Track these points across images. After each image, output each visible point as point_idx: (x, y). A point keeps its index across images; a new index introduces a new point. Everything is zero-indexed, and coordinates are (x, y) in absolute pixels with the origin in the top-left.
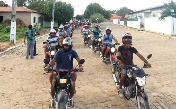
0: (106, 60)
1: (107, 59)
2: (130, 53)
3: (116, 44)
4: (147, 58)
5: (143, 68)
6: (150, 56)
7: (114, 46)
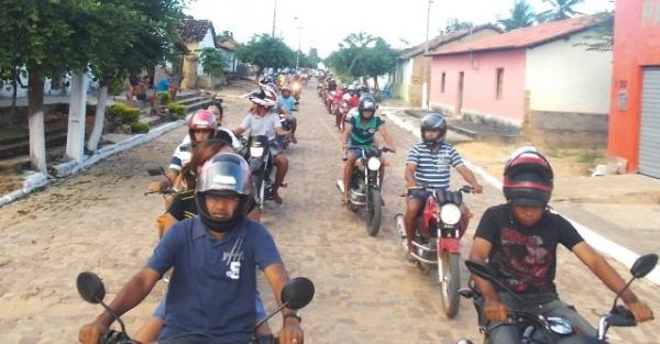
0: (421, 252)
1: (424, 251)
2: (541, 246)
3: (466, 189)
4: (631, 276)
5: (606, 329)
6: (644, 266)
7: (454, 199)
